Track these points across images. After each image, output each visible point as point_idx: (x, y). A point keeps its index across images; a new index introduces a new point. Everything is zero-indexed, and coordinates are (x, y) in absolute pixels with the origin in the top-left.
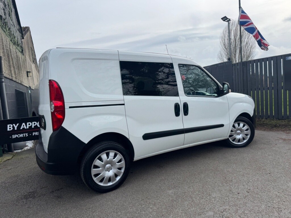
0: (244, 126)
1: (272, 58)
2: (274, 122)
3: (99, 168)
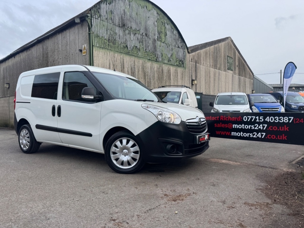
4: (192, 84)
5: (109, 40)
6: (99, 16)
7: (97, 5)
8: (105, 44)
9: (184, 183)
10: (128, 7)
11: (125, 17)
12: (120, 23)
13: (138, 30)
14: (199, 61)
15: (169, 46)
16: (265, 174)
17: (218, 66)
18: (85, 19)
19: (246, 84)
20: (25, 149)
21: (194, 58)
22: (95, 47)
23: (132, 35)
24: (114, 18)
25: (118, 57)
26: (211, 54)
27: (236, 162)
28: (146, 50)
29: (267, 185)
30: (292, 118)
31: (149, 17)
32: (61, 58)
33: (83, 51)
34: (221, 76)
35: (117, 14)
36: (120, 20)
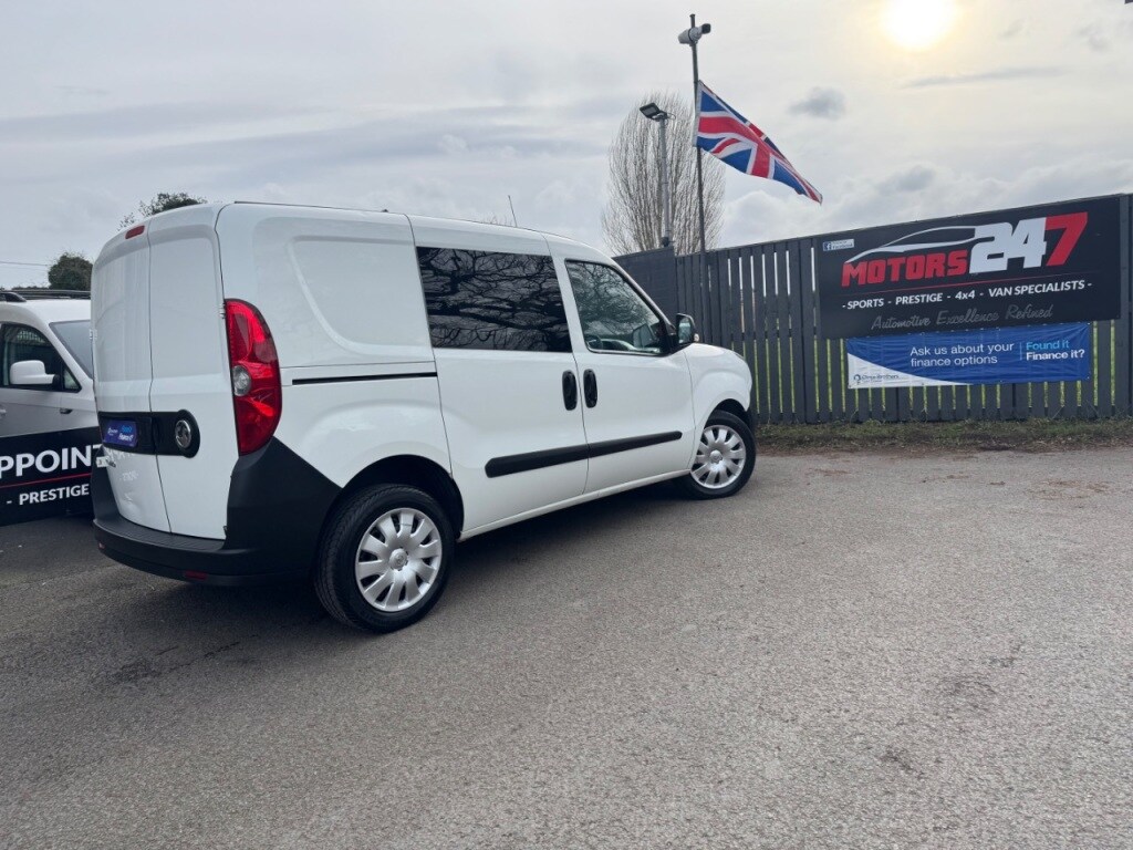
0: (728, 437)
1: (786, 244)
2: (795, 431)
3: (376, 559)
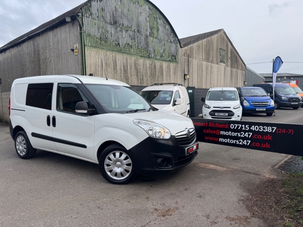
4: (185, 79)
5: (101, 38)
6: (90, 14)
7: (88, 3)
8: (97, 43)
9: (173, 194)
10: (120, 3)
11: (116, 14)
12: (112, 20)
13: (130, 27)
14: (192, 55)
15: (162, 41)
16: (248, 182)
17: (211, 59)
18: (76, 18)
19: (239, 75)
20: (22, 154)
21: (186, 53)
22: (87, 47)
23: (124, 32)
24: (106, 15)
25: (110, 55)
26: (203, 48)
27: (223, 167)
28: (138, 46)
29: (249, 196)
30: (275, 128)
31: (141, 13)
32: (53, 56)
33: (75, 51)
34: (213, 69)
35: (108, 12)
36: (112, 17)
